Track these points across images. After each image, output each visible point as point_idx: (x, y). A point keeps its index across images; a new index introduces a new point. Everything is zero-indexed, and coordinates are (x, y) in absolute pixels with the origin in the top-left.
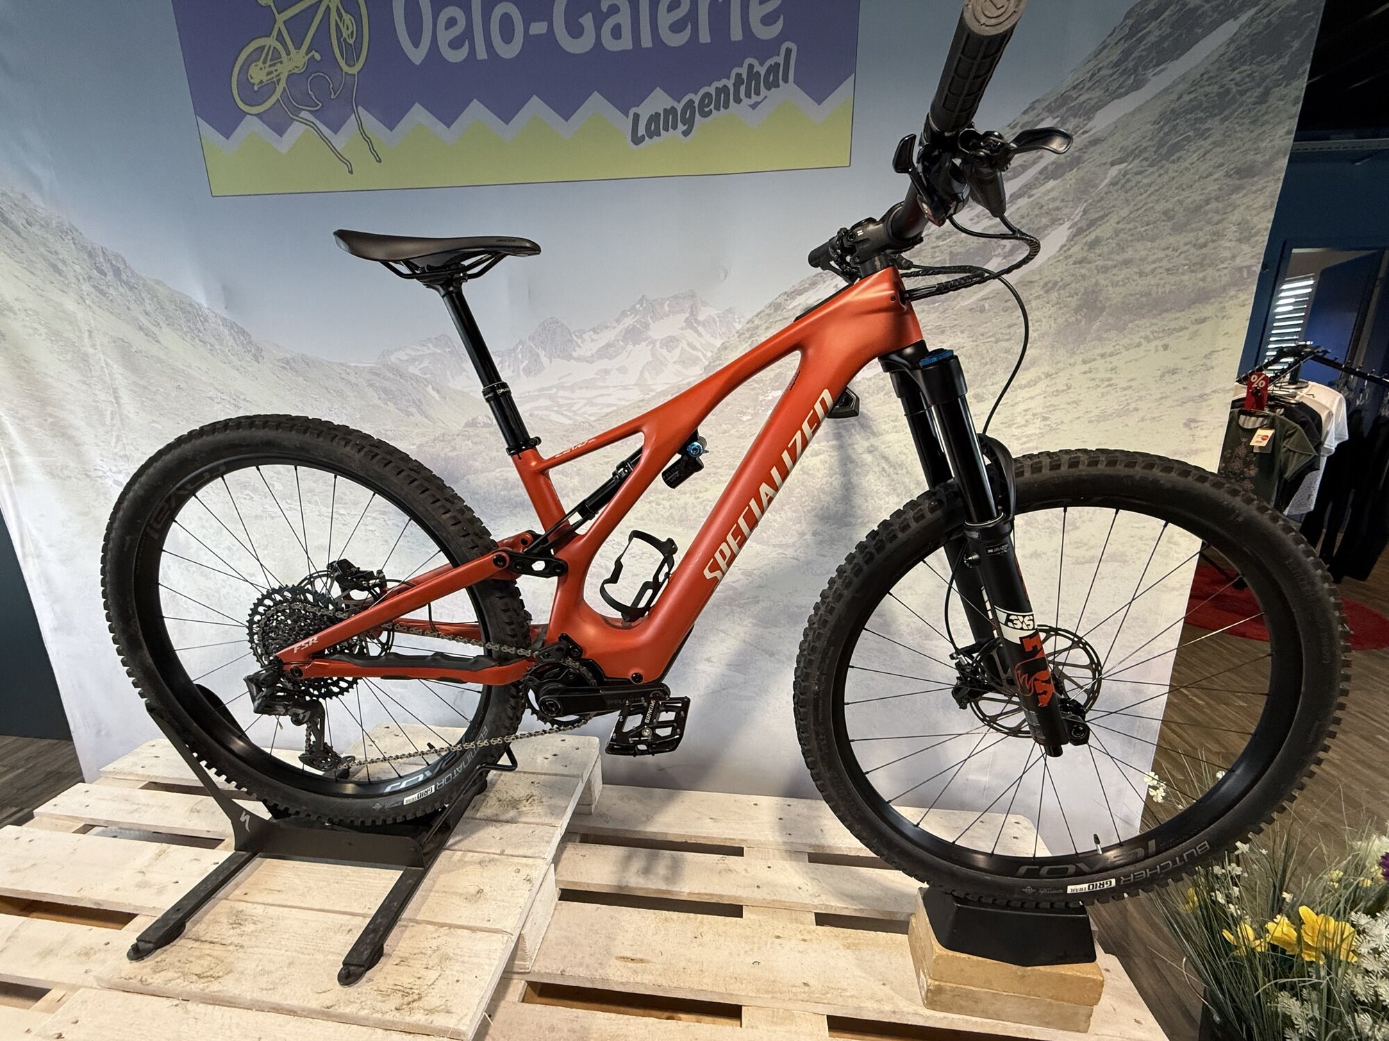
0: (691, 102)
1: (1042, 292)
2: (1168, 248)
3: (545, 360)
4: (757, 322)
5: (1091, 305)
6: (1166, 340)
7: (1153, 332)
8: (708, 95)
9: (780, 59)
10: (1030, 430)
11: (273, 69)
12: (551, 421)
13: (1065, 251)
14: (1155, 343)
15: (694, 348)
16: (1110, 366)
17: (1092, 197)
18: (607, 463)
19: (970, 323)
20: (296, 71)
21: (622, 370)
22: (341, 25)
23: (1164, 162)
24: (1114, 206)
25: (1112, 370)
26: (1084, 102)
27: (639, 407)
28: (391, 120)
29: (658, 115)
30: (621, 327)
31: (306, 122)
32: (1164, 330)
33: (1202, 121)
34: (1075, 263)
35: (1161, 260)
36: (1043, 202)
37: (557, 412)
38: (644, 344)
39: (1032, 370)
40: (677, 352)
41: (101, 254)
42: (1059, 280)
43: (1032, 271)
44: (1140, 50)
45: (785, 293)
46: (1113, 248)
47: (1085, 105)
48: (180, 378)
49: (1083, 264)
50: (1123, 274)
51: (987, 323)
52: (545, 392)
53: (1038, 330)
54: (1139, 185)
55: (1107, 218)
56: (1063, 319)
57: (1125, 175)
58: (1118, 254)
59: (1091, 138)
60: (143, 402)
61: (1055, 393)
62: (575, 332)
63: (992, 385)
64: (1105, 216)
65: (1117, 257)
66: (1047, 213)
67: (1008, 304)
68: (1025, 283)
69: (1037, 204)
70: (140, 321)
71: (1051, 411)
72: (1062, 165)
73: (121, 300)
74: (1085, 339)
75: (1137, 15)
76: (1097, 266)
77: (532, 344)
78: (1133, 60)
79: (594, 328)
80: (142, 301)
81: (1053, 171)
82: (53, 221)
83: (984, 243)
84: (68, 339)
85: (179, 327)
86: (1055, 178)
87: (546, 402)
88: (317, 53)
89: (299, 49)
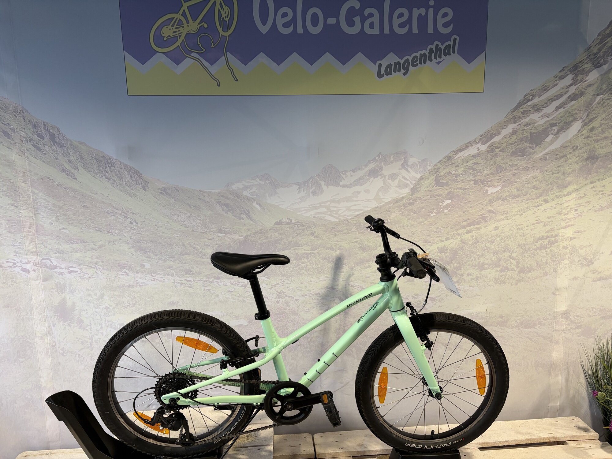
0: (408, 60)
1: (572, 151)
3: (324, 187)
4: (439, 165)
5: (592, 158)
8: (416, 57)
9: (451, 43)
10: (569, 216)
11: (177, 30)
12: (325, 220)
13: (581, 133)
15: (406, 179)
16: (602, 185)
17: (590, 109)
18: (356, 242)
19: (541, 165)
20: (191, 32)
21: (367, 191)
22: (221, 11)
24: (599, 113)
25: (603, 186)
26: (584, 68)
27: (375, 211)
28: (246, 59)
29: (391, 65)
30: (367, 169)
31: (194, 58)
34: (585, 138)
36: (570, 110)
37: (330, 215)
38: (379, 177)
39: (569, 187)
40: (396, 181)
41: (43, 126)
42: (579, 145)
43: (567, 141)
44: (605, 49)
45: (453, 151)
46: (600, 131)
47: (585, 70)
48: (87, 201)
49: (588, 139)
50: (605, 143)
51: (548, 165)
52: (323, 204)
53: (571, 168)
54: (609, 105)
55: (597, 118)
56: (581, 163)
57: (602, 100)
58: (602, 134)
59: (588, 84)
60: (57, 216)
61: (580, 198)
62: (342, 171)
63: (552, 195)
64: (596, 117)
65: (602, 136)
66: (572, 115)
67: (557, 156)
68: (564, 147)
69: (568, 111)
70: (64, 166)
71: (578, 207)
72: (577, 95)
73: (52, 154)
74: (591, 173)
75: (603, 35)
76: (594, 139)
77: (318, 178)
78: (602, 53)
79: (353, 169)
80: (68, 154)
81: (574, 97)
82: (11, 106)
83: (546, 128)
84: (6, 177)
85: (92, 170)
86: (574, 101)
87: (324, 210)
88: (206, 24)
89: (195, 21)
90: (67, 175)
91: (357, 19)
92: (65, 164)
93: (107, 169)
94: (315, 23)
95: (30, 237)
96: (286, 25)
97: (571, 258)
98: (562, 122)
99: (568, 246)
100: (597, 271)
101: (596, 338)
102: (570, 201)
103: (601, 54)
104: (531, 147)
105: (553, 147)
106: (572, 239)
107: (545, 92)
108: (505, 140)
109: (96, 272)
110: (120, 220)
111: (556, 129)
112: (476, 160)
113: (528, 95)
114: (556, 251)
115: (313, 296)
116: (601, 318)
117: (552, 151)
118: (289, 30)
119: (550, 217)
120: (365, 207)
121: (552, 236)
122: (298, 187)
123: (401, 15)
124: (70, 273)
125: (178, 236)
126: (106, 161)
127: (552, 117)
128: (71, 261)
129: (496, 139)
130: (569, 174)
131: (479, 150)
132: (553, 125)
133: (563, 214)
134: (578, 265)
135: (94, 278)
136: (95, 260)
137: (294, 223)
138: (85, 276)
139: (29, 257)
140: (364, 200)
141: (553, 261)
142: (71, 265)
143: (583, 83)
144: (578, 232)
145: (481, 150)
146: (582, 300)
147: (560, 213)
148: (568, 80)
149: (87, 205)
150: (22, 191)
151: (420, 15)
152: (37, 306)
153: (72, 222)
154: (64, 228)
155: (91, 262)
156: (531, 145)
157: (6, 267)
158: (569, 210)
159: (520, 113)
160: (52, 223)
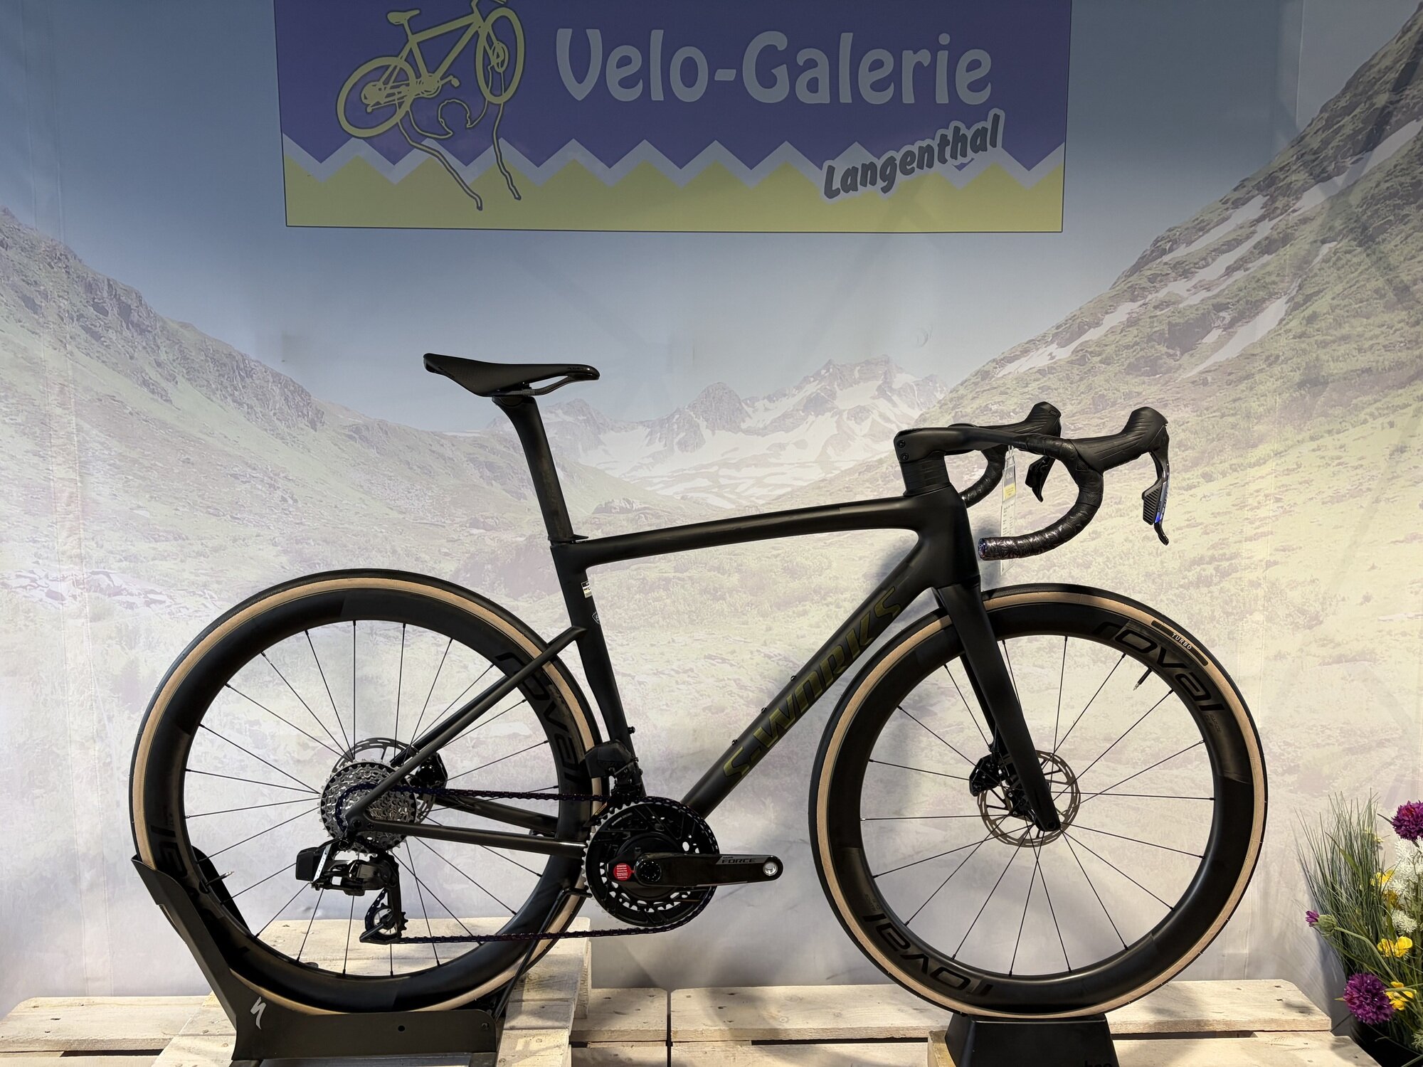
0: (892, 159)
1: (1265, 366)
2: (1383, 325)
3: (706, 433)
4: (962, 391)
5: (1313, 382)
6: (1391, 418)
7: (1378, 409)
8: (910, 153)
9: (988, 124)
10: (1262, 513)
11: (396, 91)
12: (707, 505)
13: (1284, 325)
14: (1381, 420)
15: (887, 420)
16: (1338, 444)
17: (1306, 273)
18: (776, 556)
19: (1193, 396)
20: (425, 95)
21: (801, 444)
22: (490, 52)
23: (1370, 243)
24: (1328, 283)
25: (1341, 447)
26: (1291, 183)
27: (819, 488)
28: (538, 156)
29: (855, 169)
30: (801, 396)
31: (429, 151)
32: (1388, 408)
33: (1400, 207)
34: (1294, 338)
35: (1377, 337)
36: (1259, 276)
37: (718, 495)
38: (828, 414)
39: (1261, 447)
40: (867, 423)
41: (106, 288)
42: (1281, 354)
43: (1253, 343)
44: (1337, 140)
45: (994, 360)
46: (1330, 324)
47: (1292, 186)
48: (192, 449)
49: (1303, 339)
50: (1342, 349)
51: (1210, 397)
52: (703, 470)
53: (1263, 405)
54: (1349, 263)
55: (1322, 294)
56: (1288, 395)
57: (1335, 253)
58: (1336, 330)
59: (1301, 217)
60: (128, 481)
61: (1286, 472)
62: (746, 399)
63: (1221, 463)
64: (1320, 292)
65: (1335, 333)
66: (1264, 287)
67: (1232, 377)
68: (1248, 356)
69: (1254, 277)
70: (147, 374)
71: (1283, 492)
72: (1275, 241)
73: (123, 346)
74: (1311, 415)
75: (1332, 110)
76: (1316, 341)
77: (692, 413)
78: (1332, 149)
79: (769, 395)
80: (155, 348)
81: (1268, 247)
82: (43, 245)
83: (1203, 314)
84: (25, 395)
85: (206, 383)
86: (1269, 253)
87: (704, 483)
88: (455, 79)
89: (434, 72)
90: (153, 392)
91: (781, 72)
92: (148, 369)
93: (238, 382)
94: (689, 80)
95: (68, 524)
96: (626, 83)
97: (1270, 609)
98: (1241, 302)
99: (1262, 581)
100: (1332, 641)
101: (1333, 797)
102: (1262, 477)
103: (1330, 152)
104: (1171, 355)
105: (1221, 356)
106: (1270, 564)
107: (1201, 234)
108: (1113, 338)
109: (203, 604)
110: (260, 493)
111: (1227, 316)
112: (1045, 382)
113: (1162, 240)
114: (1233, 590)
115: (676, 675)
116: (1343, 750)
117: (1218, 368)
118: (633, 94)
119: (1218, 513)
120: (795, 479)
121: (1224, 557)
122: (649, 430)
123: (877, 65)
124: (148, 606)
125: (383, 531)
126: (235, 363)
127: (1218, 290)
128: (153, 579)
129: (1092, 335)
130: (1259, 418)
131: (1052, 358)
132: (1219, 308)
133: (1248, 508)
134: (1285, 625)
135: (200, 617)
136: (203, 579)
137: (639, 510)
138: (180, 611)
139: (66, 567)
140: (793, 464)
141: (1228, 614)
142: (150, 588)
143: (1289, 214)
144: (1284, 550)
145: (1057, 358)
146: (1298, 707)
147: (1241, 506)
148: (1254, 208)
149: (192, 459)
150: (56, 425)
151: (919, 65)
152: (77, 674)
153: (160, 493)
154: (139, 507)
155: (193, 583)
156: (1171, 351)
157: (16, 588)
158: (1260, 498)
159: (1146, 280)
160: (115, 495)
